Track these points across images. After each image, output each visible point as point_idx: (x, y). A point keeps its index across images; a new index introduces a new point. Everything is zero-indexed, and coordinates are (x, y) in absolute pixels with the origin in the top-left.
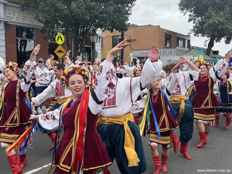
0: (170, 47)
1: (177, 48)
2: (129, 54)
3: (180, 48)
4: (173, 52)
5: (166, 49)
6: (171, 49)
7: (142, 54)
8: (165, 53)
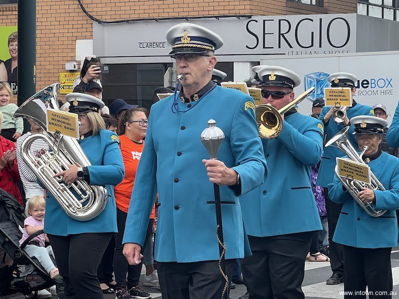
0: (320, 7)
1: (361, 9)
2: (73, 50)
3: (375, 13)
4: (338, 32)
5: (294, 19)
6: (326, 18)
7: (150, 45)
8: (291, 37)
